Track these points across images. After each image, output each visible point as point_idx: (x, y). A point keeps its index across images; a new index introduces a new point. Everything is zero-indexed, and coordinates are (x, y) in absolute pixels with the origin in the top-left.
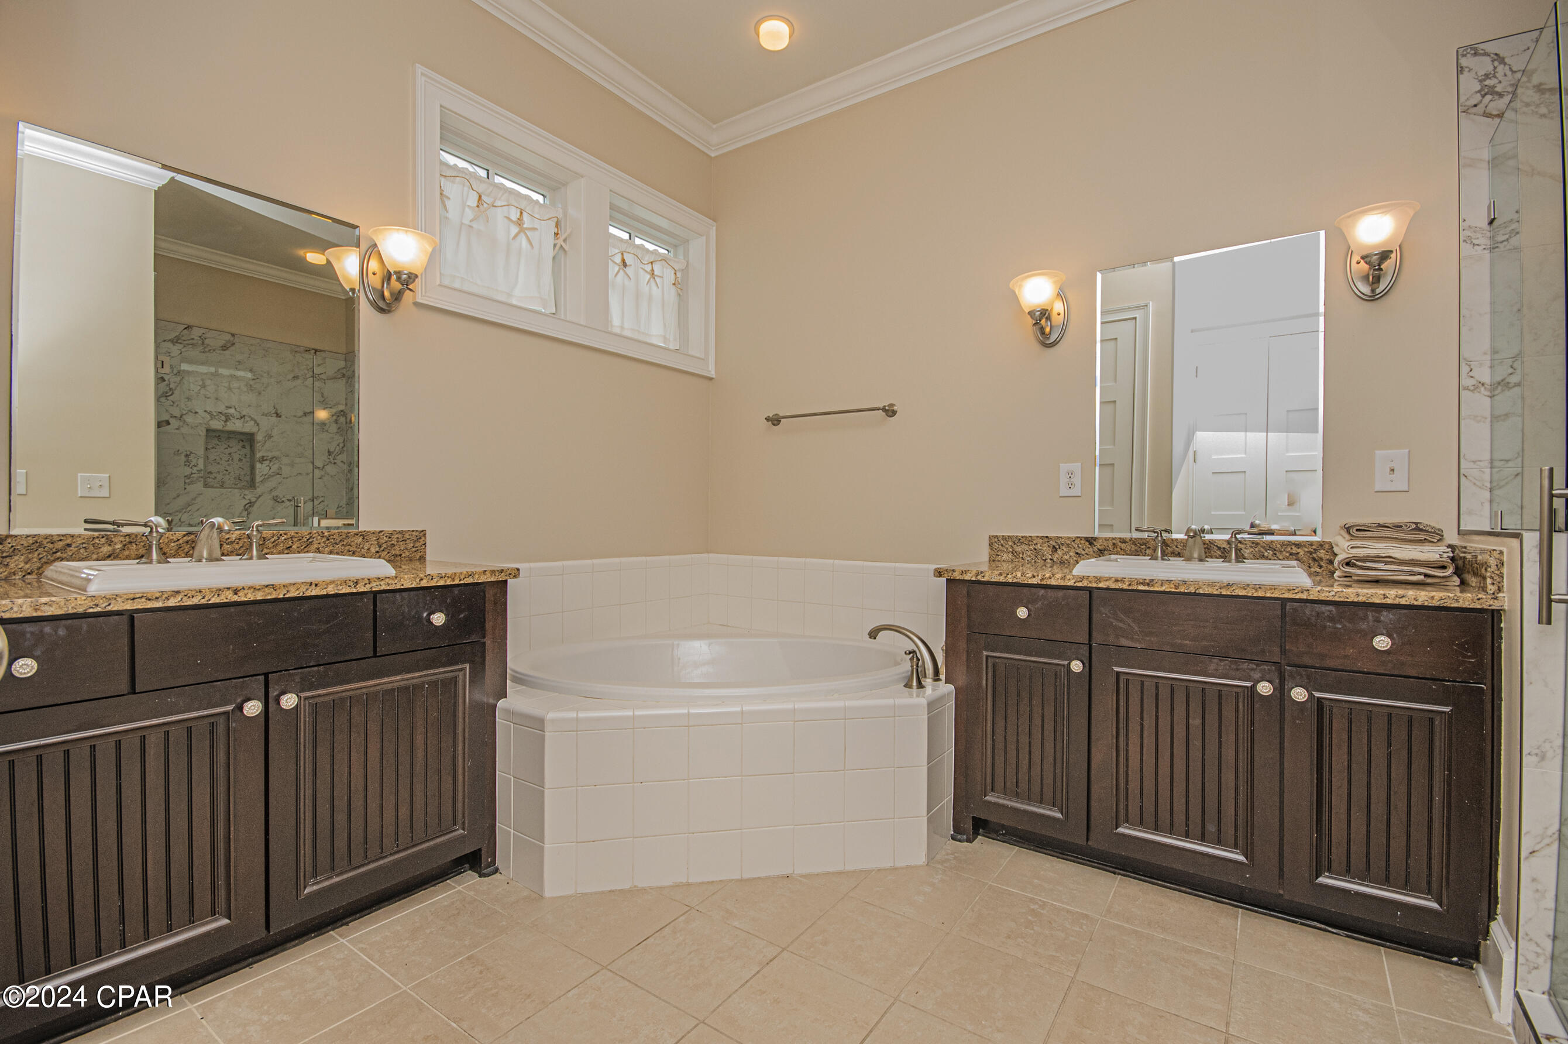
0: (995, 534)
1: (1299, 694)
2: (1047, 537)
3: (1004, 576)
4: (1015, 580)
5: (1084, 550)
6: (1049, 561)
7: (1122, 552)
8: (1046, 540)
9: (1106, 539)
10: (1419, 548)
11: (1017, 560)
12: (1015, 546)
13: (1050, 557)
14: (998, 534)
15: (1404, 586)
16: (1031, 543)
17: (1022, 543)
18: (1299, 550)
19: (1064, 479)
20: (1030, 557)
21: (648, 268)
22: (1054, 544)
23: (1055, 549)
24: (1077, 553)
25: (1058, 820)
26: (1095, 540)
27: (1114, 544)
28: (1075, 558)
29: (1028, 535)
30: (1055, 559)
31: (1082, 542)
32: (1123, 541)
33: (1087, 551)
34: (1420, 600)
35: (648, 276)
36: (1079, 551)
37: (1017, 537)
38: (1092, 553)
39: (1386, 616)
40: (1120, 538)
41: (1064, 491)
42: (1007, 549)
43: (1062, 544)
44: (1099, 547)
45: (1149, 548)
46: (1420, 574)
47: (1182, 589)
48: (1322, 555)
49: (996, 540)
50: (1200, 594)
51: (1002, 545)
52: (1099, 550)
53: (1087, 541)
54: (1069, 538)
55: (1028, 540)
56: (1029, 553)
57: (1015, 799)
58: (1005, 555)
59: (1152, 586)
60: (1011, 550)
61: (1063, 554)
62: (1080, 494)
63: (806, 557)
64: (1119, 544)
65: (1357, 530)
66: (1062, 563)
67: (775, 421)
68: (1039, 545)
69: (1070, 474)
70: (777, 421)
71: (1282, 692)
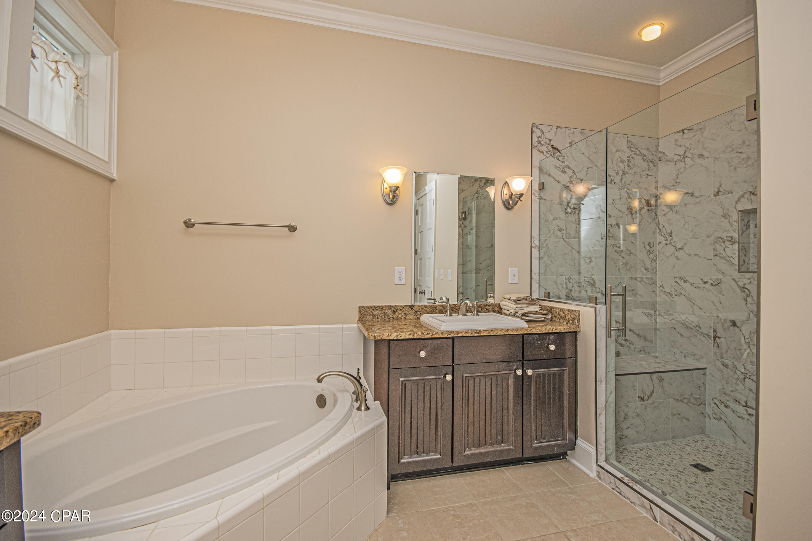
0: (362, 305)
1: (530, 372)
2: (390, 306)
3: (412, 335)
4: (418, 337)
5: (408, 312)
6: (391, 318)
7: (425, 312)
8: (390, 307)
9: (419, 306)
10: (533, 306)
11: (374, 319)
12: (373, 312)
13: (392, 316)
14: (364, 305)
15: (538, 322)
16: (382, 309)
17: (377, 310)
18: (489, 308)
19: (397, 275)
20: (381, 317)
21: (53, 65)
22: (394, 310)
23: (394, 312)
24: (405, 314)
25: (438, 459)
26: (413, 307)
27: (422, 308)
28: (404, 316)
29: (380, 305)
30: (394, 317)
31: (408, 308)
32: (426, 307)
33: (410, 312)
34: (561, 330)
35: (52, 74)
36: (406, 312)
37: (375, 306)
38: (412, 313)
39: (552, 337)
40: (425, 305)
41: (397, 282)
42: (369, 313)
43: (398, 309)
44: (415, 310)
45: (437, 309)
46: (543, 317)
47: (491, 334)
48: (496, 309)
49: (363, 308)
50: (497, 335)
51: (366, 311)
52: (416, 312)
53: (410, 307)
54: (401, 306)
55: (380, 308)
56: (381, 315)
57: (416, 456)
58: (368, 317)
59: (480, 333)
60: (371, 314)
61: (398, 314)
62: (405, 283)
63: (220, 327)
64: (424, 308)
65: (518, 301)
66: (398, 319)
67: (189, 224)
68: (386, 310)
69: (400, 273)
70: (192, 225)
71: (524, 372)
